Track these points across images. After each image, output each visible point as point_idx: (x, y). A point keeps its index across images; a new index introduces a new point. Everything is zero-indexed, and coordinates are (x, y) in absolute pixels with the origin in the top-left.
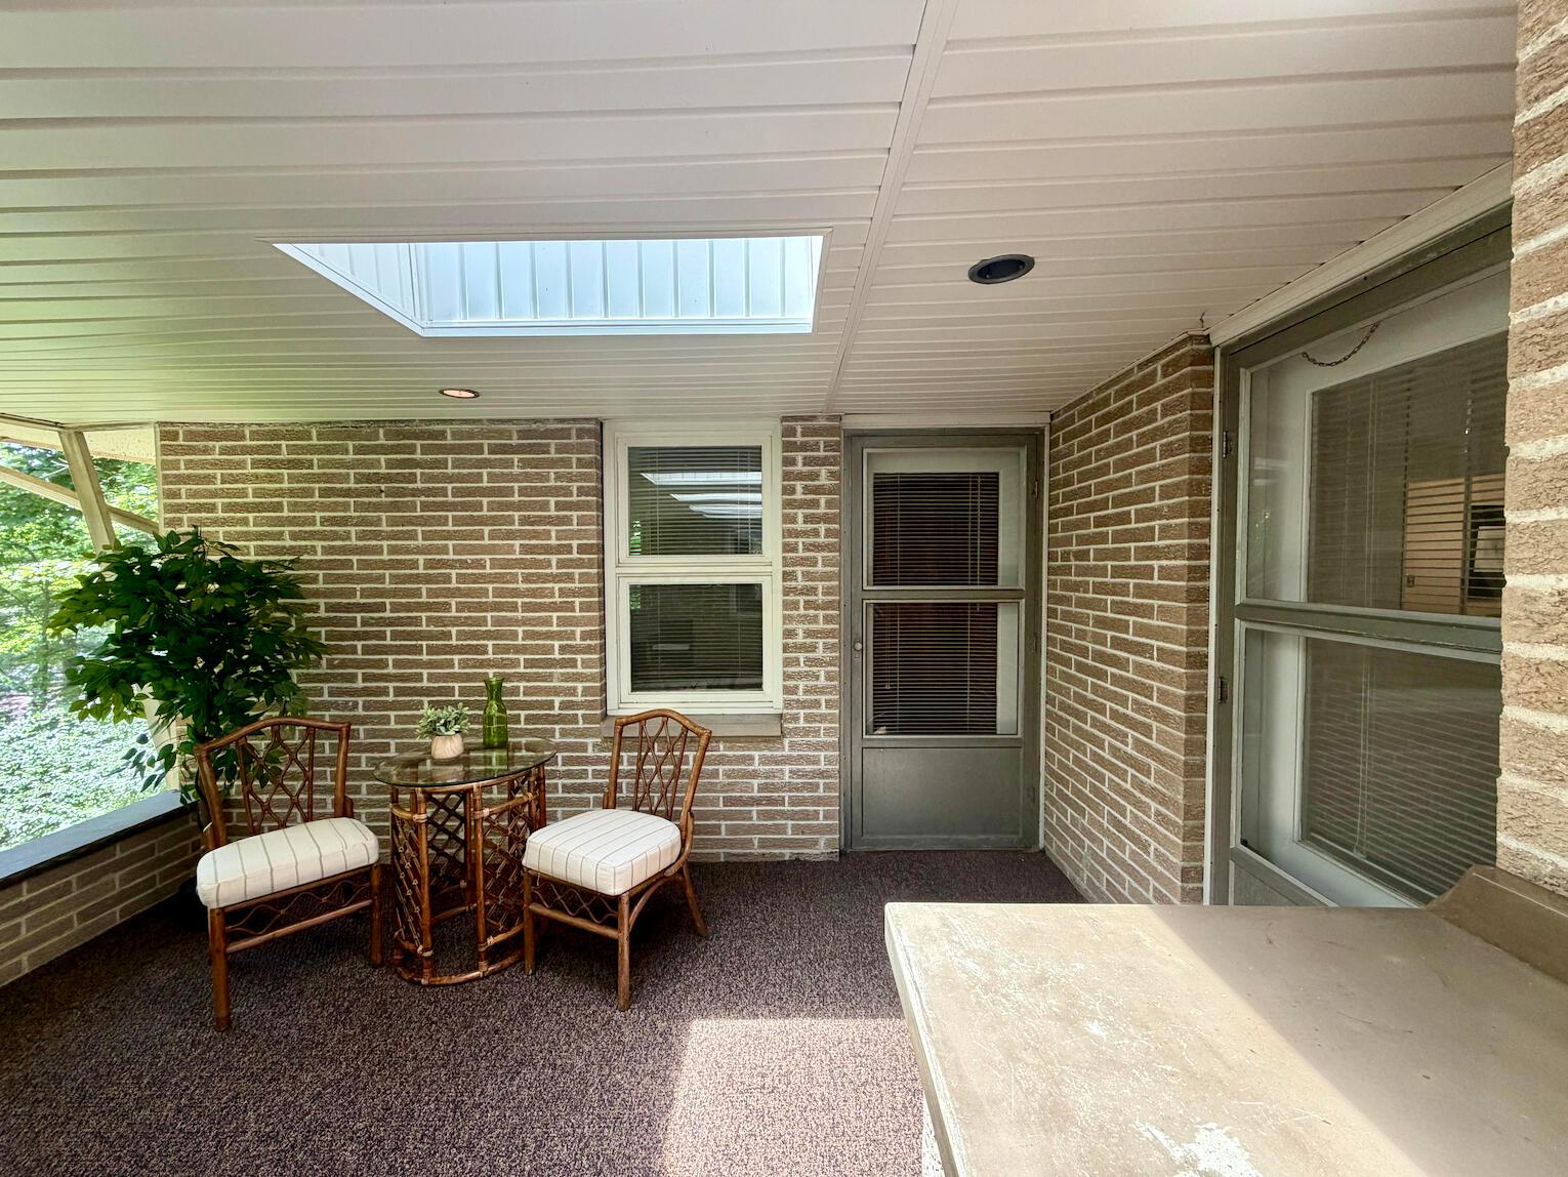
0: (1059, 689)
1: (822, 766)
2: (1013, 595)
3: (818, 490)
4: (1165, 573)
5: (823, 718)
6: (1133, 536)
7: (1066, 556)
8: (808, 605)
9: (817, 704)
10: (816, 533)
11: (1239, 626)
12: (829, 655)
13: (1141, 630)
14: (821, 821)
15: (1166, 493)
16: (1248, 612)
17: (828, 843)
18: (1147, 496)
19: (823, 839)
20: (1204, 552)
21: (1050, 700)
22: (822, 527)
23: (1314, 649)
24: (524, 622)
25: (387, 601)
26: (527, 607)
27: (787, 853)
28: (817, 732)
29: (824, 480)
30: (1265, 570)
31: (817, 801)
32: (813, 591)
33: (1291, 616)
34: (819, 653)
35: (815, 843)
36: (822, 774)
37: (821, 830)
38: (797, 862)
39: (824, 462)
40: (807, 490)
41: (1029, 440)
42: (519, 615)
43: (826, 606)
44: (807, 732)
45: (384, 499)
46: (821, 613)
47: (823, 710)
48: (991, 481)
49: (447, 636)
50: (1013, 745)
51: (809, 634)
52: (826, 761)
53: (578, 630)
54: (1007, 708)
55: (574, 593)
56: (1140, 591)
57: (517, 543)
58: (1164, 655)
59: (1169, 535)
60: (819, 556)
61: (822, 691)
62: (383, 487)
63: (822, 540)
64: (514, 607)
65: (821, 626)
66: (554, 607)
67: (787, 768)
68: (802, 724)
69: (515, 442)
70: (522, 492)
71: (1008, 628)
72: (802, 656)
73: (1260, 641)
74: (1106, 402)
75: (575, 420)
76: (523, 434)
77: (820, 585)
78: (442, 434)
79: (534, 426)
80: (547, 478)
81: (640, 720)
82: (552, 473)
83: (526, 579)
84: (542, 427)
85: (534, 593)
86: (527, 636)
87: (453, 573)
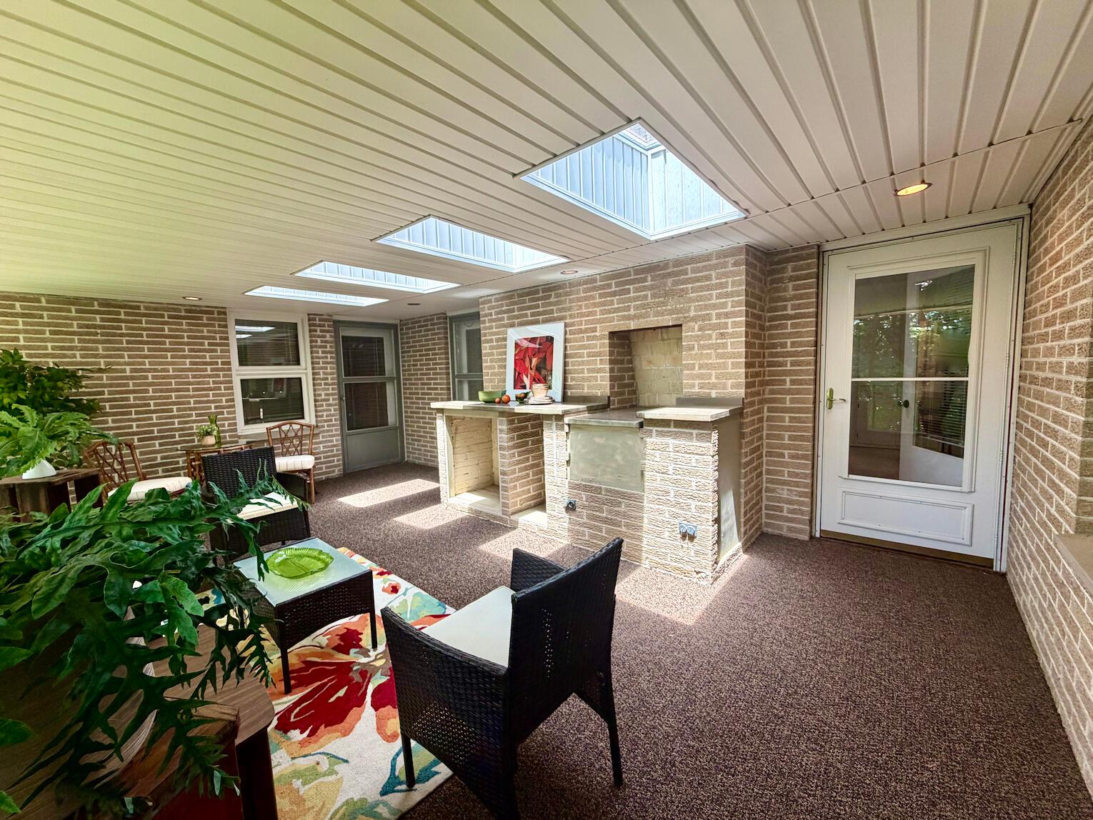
0: (409, 407)
1: (335, 443)
2: (391, 379)
3: (326, 342)
4: (440, 369)
5: (334, 425)
6: (431, 360)
7: (409, 366)
8: (325, 384)
9: (331, 420)
10: (326, 357)
11: (456, 380)
12: (334, 402)
13: (435, 384)
14: (336, 463)
15: (439, 349)
16: (458, 376)
17: (339, 470)
18: (435, 349)
19: (337, 469)
20: (448, 363)
21: (406, 412)
22: (329, 355)
23: (470, 383)
24: (193, 396)
25: (106, 390)
26: (194, 390)
27: (324, 477)
28: (332, 431)
29: (328, 338)
30: (460, 368)
31: (334, 456)
32: (327, 379)
33: (465, 376)
34: (331, 402)
35: (334, 471)
36: (335, 446)
37: (335, 466)
38: (328, 479)
39: (328, 331)
40: (322, 342)
41: (394, 327)
42: (191, 393)
43: (333, 384)
44: (328, 431)
45: (99, 337)
46: (330, 387)
47: (334, 422)
48: (380, 341)
49: (149, 405)
50: (395, 429)
51: (326, 395)
52: (336, 440)
53: (224, 399)
54: (392, 418)
55: (221, 383)
56: (434, 374)
57: (188, 361)
58: (441, 389)
59: (440, 359)
60: (328, 366)
61: (333, 415)
62: (99, 331)
63: (329, 360)
64: (188, 390)
65: (331, 391)
66: (211, 389)
67: (321, 445)
68: (326, 428)
69: (183, 314)
70: (189, 337)
71: (390, 391)
72: (324, 403)
73: (461, 383)
74: (420, 322)
75: (216, 307)
76: (186, 311)
77: (329, 377)
78: (138, 308)
79: (194, 308)
80: (203, 332)
81: (279, 427)
82: (205, 329)
83: (194, 377)
84: (198, 309)
85: (198, 383)
86: (196, 402)
87: (150, 375)
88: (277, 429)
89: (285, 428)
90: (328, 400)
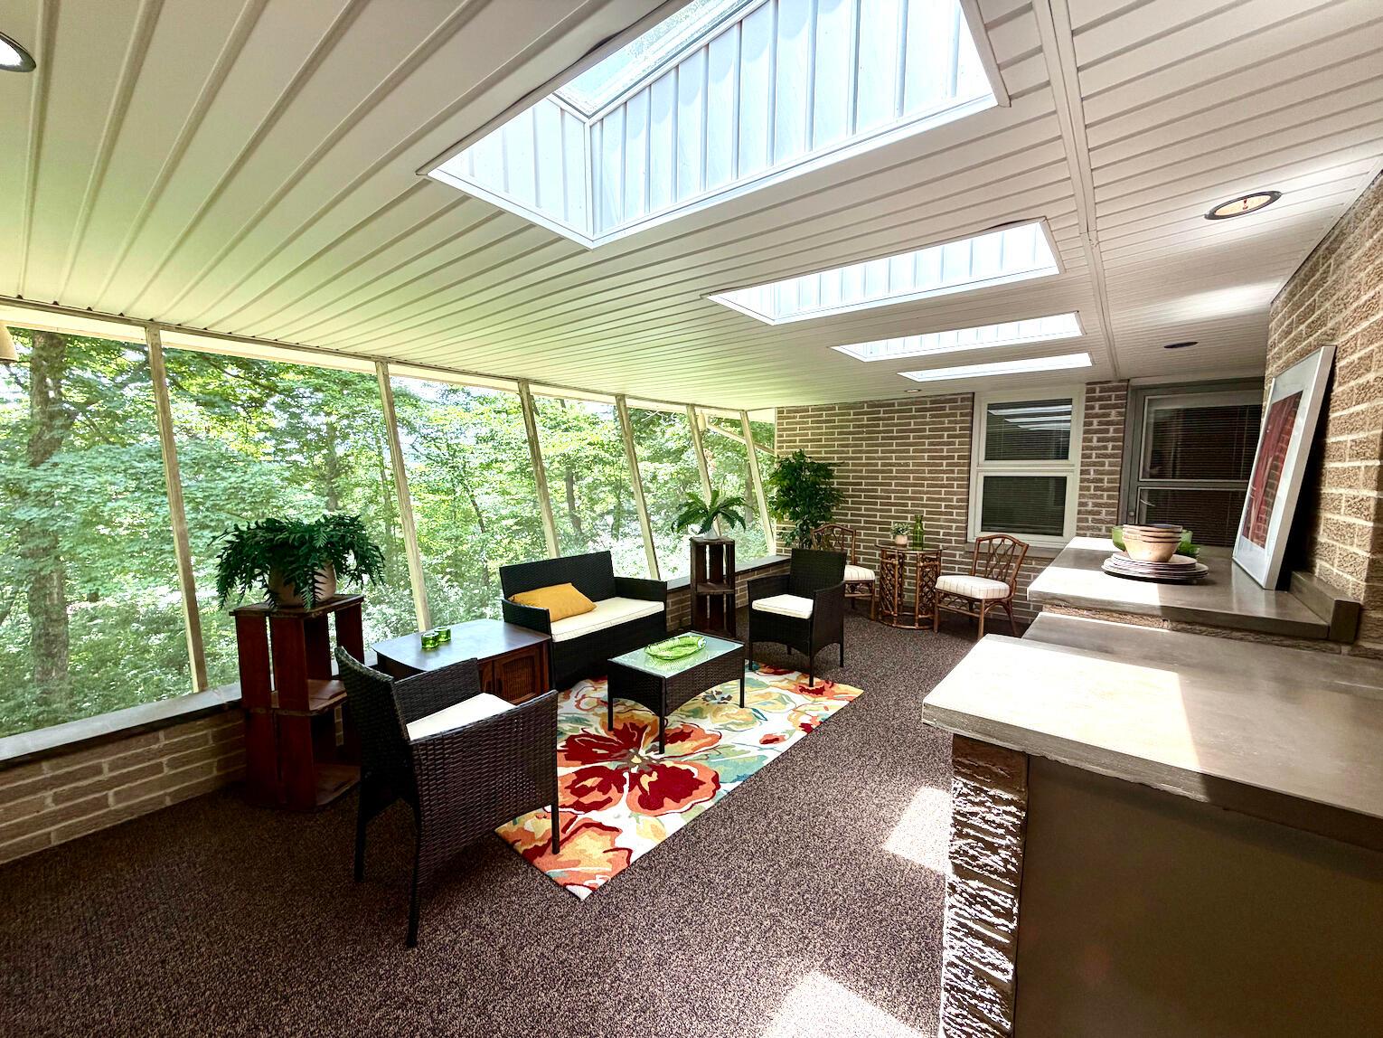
3: (1109, 423)
8: (1097, 488)
10: (1105, 448)
22: (1110, 444)
24: (927, 493)
25: (864, 481)
26: (930, 486)
29: (1113, 417)
32: (1101, 481)
34: (1103, 516)
39: (1114, 406)
40: (1101, 423)
42: (925, 489)
43: (1110, 489)
45: (865, 435)
46: (1105, 494)
49: (890, 498)
51: (1095, 505)
53: (955, 498)
55: (954, 479)
57: (926, 455)
60: (1107, 461)
62: (865, 430)
63: (1109, 451)
64: (923, 485)
65: (1105, 500)
66: (943, 486)
69: (928, 406)
70: (931, 430)
72: (1090, 517)
75: (960, 394)
76: (932, 402)
77: (1105, 477)
78: (893, 405)
79: (939, 398)
80: (944, 423)
81: (991, 539)
82: (946, 420)
83: (930, 472)
84: (943, 398)
85: (933, 479)
86: (928, 499)
87: (894, 469)
88: (988, 542)
89: (997, 541)
90: (1099, 513)
